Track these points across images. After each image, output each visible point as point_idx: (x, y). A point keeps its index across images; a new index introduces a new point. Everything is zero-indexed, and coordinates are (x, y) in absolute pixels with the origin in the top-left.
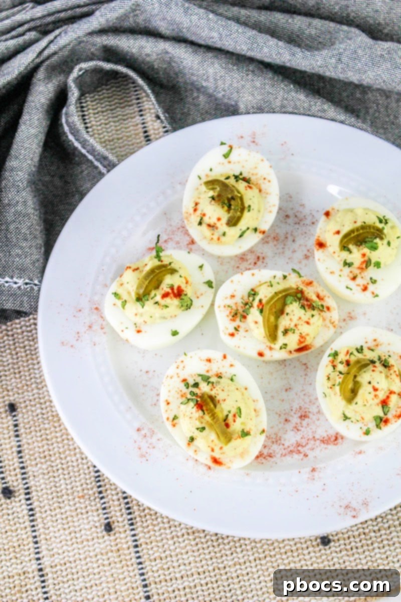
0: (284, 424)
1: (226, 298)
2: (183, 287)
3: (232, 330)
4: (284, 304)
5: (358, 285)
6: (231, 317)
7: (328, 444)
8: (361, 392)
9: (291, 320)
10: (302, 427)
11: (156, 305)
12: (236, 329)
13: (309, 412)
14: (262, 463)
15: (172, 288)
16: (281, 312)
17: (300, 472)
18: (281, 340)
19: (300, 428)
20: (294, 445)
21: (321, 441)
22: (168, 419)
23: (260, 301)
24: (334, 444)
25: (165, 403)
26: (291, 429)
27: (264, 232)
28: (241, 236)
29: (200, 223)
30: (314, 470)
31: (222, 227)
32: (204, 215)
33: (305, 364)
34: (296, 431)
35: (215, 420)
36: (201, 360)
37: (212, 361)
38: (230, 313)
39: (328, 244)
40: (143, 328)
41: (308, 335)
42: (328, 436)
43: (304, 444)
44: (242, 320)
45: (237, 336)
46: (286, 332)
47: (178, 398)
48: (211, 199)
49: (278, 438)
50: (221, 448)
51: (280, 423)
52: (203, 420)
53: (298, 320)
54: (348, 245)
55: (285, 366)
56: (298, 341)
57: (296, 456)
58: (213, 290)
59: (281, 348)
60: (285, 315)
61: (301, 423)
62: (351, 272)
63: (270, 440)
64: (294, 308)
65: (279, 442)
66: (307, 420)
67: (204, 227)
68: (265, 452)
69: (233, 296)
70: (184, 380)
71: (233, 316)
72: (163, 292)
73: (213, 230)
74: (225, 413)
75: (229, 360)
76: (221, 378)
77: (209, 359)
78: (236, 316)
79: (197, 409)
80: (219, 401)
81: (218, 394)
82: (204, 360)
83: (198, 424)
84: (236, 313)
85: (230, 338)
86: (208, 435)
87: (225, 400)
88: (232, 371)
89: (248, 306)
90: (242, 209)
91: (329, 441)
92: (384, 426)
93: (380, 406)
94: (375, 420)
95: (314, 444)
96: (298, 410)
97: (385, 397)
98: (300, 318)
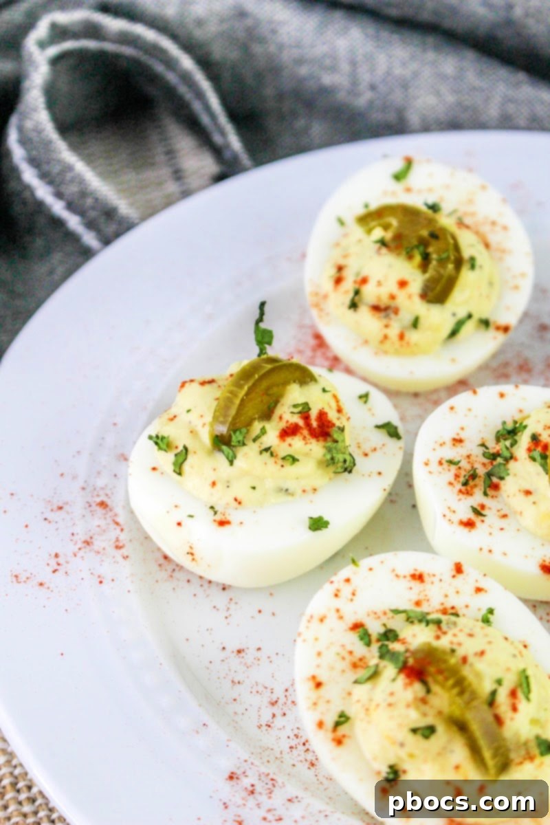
1: (443, 444)
2: (332, 415)
3: (468, 515)
6: (459, 486)
11: (267, 455)
12: (478, 511)
15: (305, 415)
22: (320, 725)
23: (535, 438)
25: (311, 684)
27: (506, 329)
29: (354, 305)
31: (412, 304)
32: (364, 281)
36: (397, 576)
37: (426, 578)
38: (457, 476)
40: (233, 516)
44: (490, 492)
45: (481, 528)
47: (343, 671)
48: (378, 245)
52: (426, 708)
58: (401, 443)
67: (364, 312)
69: (458, 441)
70: (357, 626)
71: (465, 484)
72: (283, 425)
73: (387, 316)
74: (487, 687)
75: (472, 576)
76: (457, 615)
77: (417, 573)
78: (471, 483)
79: (407, 681)
80: (464, 660)
81: (460, 644)
82: (405, 577)
83: (415, 718)
84: (473, 476)
85: (464, 531)
86: (444, 748)
87: (482, 653)
88: (483, 602)
89: (499, 460)
90: (459, 263)
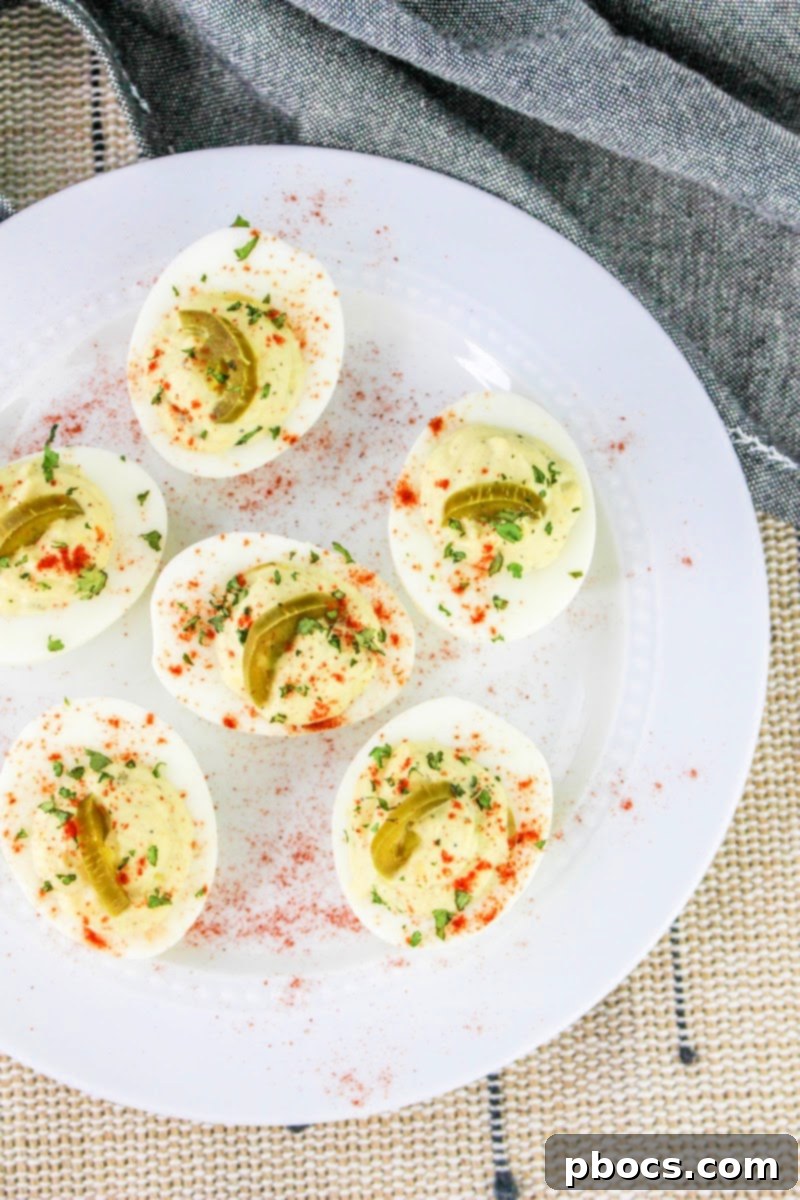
0: (259, 866)
1: (179, 586)
2: (89, 548)
3: (178, 661)
4: (295, 632)
5: (466, 607)
6: (181, 630)
7: (340, 924)
9: (304, 666)
10: (295, 878)
11: (25, 580)
12: (188, 659)
13: (317, 849)
15: (64, 549)
16: (285, 645)
17: (266, 983)
18: (276, 704)
19: (289, 880)
20: (271, 915)
21: (328, 915)
22: (7, 832)
23: (248, 611)
25: (7, 800)
26: (272, 878)
27: (294, 439)
28: (240, 443)
29: (158, 400)
30: (296, 983)
31: (202, 420)
32: (167, 386)
33: (329, 741)
34: (281, 885)
36: (98, 719)
37: (121, 725)
38: (182, 620)
39: (422, 499)
41: (334, 702)
42: (344, 907)
43: (291, 917)
44: (206, 640)
45: (186, 676)
46: (289, 689)
47: (34, 793)
48: (186, 355)
49: (240, 893)
50: (105, 920)
51: (251, 861)
52: (74, 860)
53: (319, 668)
54: (460, 517)
56: (310, 714)
57: (268, 939)
58: (159, 555)
59: (273, 720)
60: (293, 653)
61: (294, 870)
62: (458, 573)
63: (223, 896)
64: (315, 645)
65: (240, 902)
66: (307, 865)
67: (164, 408)
68: (208, 919)
69: (194, 584)
70: (55, 757)
71: (186, 630)
72: (42, 555)
73: (183, 420)
74: (120, 856)
75: (159, 727)
76: (133, 764)
77: (115, 719)
78: (192, 629)
79: (65, 834)
80: (114, 825)
81: (116, 809)
82: (104, 721)
83: (63, 866)
84: (196, 622)
85: (171, 678)
86: (79, 891)
87: (126, 826)
89: (222, 613)
90: (252, 391)
91: (344, 922)
92: (452, 933)
93: (452, 891)
94: (436, 918)
95: (312, 921)
96: (294, 839)
97: (465, 875)
98: (324, 665)
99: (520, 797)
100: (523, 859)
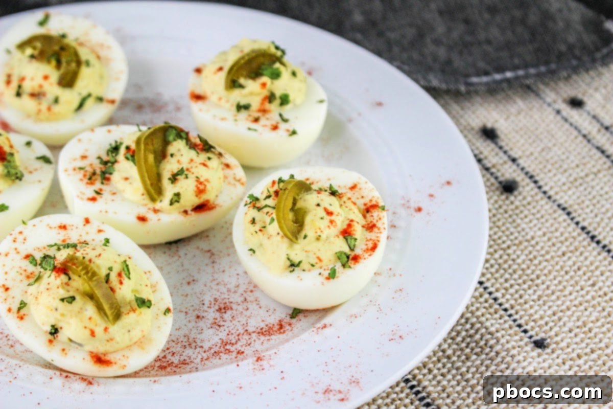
0: (196, 322)
1: (75, 160)
2: (7, 149)
3: (93, 195)
4: (166, 143)
5: (265, 126)
6: (86, 180)
7: (270, 334)
8: (308, 220)
9: (179, 162)
10: (224, 321)
12: (98, 193)
13: (231, 302)
14: (175, 372)
16: (162, 155)
17: (238, 365)
18: (169, 190)
19: (222, 323)
20: (219, 345)
21: (259, 333)
22: (9, 310)
23: (128, 148)
24: (280, 333)
25: (3, 290)
26: (209, 326)
27: (113, 102)
28: (81, 106)
29: (18, 95)
30: (259, 359)
31: (52, 89)
32: (23, 79)
33: (209, 251)
34: (217, 327)
35: (90, 274)
36: (51, 228)
37: (68, 227)
38: (85, 176)
39: (209, 96)
41: (207, 180)
42: (267, 325)
43: (234, 341)
44: (104, 182)
45: (100, 200)
46: (174, 179)
47: (21, 281)
48: (30, 58)
49: (191, 340)
50: (106, 329)
51: (189, 321)
52: (69, 288)
53: (189, 163)
54: (238, 78)
55: (180, 257)
56: (195, 189)
57: (223, 356)
58: (52, 166)
59: (171, 204)
60: (169, 157)
61: (222, 317)
62: (250, 115)
63: (179, 345)
64: (178, 147)
65: (194, 345)
66: (229, 313)
67: (25, 98)
68: (175, 360)
69: (84, 157)
70: (28, 257)
71: (90, 179)
73: (39, 99)
74: (103, 272)
75: (95, 225)
76: (87, 244)
77: (63, 225)
78: (94, 178)
79: (57, 275)
80: (90, 261)
81: (87, 254)
82: (55, 228)
83: (63, 293)
84: (94, 174)
85: (91, 203)
86: (81, 309)
87: (100, 255)
88: (102, 237)
89: (109, 164)
90: (79, 63)
91: (271, 332)
92: (355, 264)
93: (341, 237)
94: (339, 258)
95: (250, 339)
96: (213, 302)
97: (345, 227)
98: (192, 160)
99: (354, 194)
100: (376, 217)
